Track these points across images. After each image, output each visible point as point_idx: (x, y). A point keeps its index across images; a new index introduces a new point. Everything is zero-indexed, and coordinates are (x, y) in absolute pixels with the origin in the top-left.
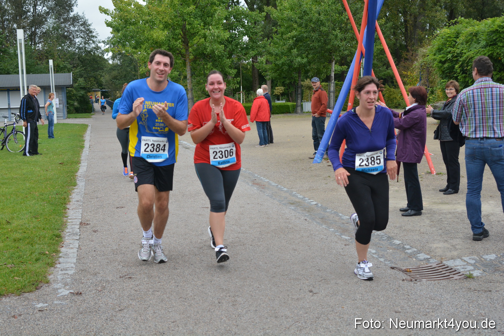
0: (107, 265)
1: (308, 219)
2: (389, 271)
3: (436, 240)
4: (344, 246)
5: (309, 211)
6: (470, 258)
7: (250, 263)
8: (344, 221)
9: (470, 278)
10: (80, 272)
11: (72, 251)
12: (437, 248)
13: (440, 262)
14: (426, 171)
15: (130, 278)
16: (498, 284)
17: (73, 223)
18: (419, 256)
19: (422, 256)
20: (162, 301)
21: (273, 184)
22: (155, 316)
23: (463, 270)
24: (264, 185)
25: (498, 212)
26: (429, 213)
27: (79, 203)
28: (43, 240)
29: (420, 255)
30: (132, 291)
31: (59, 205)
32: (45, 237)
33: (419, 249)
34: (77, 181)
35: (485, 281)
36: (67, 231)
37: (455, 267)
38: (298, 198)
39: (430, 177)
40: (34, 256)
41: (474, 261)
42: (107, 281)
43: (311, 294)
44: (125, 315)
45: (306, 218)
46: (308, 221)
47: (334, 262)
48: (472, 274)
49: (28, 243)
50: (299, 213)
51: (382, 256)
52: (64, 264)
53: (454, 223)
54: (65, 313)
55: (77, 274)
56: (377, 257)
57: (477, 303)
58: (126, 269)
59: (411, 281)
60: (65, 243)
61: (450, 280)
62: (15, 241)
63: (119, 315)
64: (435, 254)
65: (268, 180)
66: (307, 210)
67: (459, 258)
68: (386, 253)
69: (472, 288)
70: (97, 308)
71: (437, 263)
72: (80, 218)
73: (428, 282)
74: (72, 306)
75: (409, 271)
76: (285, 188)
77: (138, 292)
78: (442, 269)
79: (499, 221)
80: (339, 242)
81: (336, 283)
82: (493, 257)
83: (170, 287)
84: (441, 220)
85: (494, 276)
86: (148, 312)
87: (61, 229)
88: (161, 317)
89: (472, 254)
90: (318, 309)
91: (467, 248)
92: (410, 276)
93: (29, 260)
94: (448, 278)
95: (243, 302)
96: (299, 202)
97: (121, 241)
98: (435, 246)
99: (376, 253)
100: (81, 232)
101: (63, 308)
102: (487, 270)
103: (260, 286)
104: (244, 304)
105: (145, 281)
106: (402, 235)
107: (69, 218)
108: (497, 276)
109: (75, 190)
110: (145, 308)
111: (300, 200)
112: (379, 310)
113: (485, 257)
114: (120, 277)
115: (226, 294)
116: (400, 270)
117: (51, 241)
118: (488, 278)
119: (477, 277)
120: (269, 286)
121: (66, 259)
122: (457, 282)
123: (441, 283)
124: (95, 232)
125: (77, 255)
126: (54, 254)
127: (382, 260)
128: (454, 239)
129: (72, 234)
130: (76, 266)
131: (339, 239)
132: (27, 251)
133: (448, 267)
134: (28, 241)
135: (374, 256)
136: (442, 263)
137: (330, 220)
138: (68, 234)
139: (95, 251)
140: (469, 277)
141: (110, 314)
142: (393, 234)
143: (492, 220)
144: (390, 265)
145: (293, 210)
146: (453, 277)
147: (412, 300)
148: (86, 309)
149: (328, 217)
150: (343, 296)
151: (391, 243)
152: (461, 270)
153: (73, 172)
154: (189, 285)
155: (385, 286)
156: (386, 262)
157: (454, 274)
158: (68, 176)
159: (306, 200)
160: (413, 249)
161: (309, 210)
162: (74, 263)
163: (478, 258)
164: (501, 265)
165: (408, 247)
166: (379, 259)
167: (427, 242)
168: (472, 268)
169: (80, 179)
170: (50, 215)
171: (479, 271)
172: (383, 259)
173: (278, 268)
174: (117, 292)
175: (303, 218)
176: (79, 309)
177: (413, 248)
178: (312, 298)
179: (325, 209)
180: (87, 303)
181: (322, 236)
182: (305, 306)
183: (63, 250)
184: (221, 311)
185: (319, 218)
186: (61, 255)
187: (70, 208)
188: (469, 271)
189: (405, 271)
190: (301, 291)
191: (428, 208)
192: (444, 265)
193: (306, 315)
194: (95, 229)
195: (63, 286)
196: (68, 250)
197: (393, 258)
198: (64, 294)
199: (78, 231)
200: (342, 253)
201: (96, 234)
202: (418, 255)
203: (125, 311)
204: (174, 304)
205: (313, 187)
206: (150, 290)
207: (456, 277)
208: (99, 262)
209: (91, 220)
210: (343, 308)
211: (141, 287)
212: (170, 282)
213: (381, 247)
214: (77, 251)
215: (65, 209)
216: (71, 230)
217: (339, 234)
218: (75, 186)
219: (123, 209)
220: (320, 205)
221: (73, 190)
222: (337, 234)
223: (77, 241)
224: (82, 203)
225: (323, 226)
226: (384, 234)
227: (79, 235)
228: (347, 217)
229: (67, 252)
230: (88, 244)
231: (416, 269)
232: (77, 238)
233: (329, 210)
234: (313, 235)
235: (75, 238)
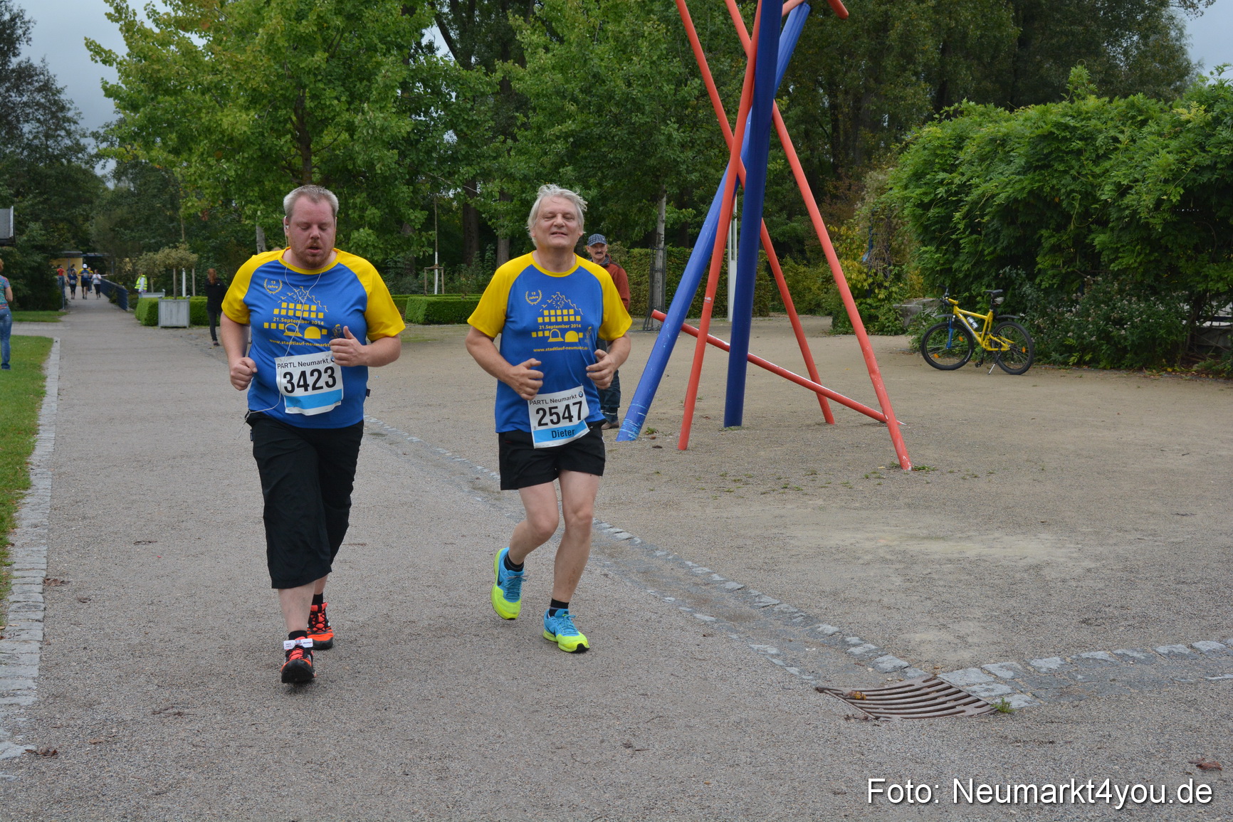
0: (119, 683)
1: (611, 574)
2: (812, 698)
3: (920, 623)
4: (702, 638)
5: (611, 556)
6: (1002, 667)
7: (476, 679)
8: (698, 579)
9: (1003, 712)
10: (51, 700)
11: (26, 647)
12: (922, 642)
13: (931, 676)
14: (888, 461)
15: (179, 714)
16: (1068, 726)
17: (26, 580)
18: (883, 662)
19: (888, 662)
20: (263, 770)
22: (246, 807)
23: (987, 694)
25: (1062, 560)
26: (900, 562)
27: (38, 530)
29: (885, 658)
30: (185, 745)
33: (882, 646)
34: (32, 478)
35: (1038, 719)
36: (12, 598)
37: (968, 688)
39: (898, 475)
41: (1011, 674)
42: (122, 722)
43: (629, 751)
44: (169, 806)
45: (606, 571)
46: (613, 579)
47: (681, 675)
48: (1008, 703)
51: (794, 662)
52: (9, 681)
53: (960, 585)
54: (17, 801)
55: (42, 706)
56: (782, 664)
57: (1024, 771)
58: (168, 692)
59: (866, 719)
60: (7, 628)
61: (957, 718)
63: (156, 805)
64: (919, 658)
66: (607, 551)
67: (974, 666)
68: (802, 654)
69: (1010, 736)
70: (97, 787)
71: (924, 678)
72: (44, 566)
73: (906, 722)
74: (32, 786)
75: (859, 696)
77: (201, 750)
78: (938, 691)
79: (1064, 581)
80: (689, 628)
81: (687, 726)
82: (1053, 662)
83: (281, 737)
84: (930, 578)
85: (1059, 707)
86: (228, 798)
88: (261, 810)
89: (1005, 655)
90: (647, 788)
91: (994, 643)
92: (861, 708)
94: (951, 712)
95: (463, 772)
97: (151, 624)
98: (918, 637)
99: (778, 655)
100: (47, 601)
101: (12, 790)
102: (1042, 692)
103: (502, 734)
104: (467, 776)
105: (216, 723)
106: (839, 612)
107: (15, 566)
108: (1064, 708)
109: (28, 500)
110: (220, 787)
112: (794, 788)
113: (1037, 663)
114: (154, 713)
115: (422, 751)
116: (838, 694)
118: (1045, 713)
119: (1021, 710)
120: (524, 733)
121: (13, 669)
122: (974, 721)
123: (937, 725)
124: (83, 601)
125: (41, 657)
127: (794, 670)
128: (962, 623)
129: (24, 607)
130: (39, 685)
131: (688, 621)
133: (951, 687)
135: (774, 660)
136: (935, 677)
137: (664, 577)
138: (14, 606)
139: (85, 648)
140: (1002, 710)
141: (133, 803)
142: (816, 611)
143: (1048, 578)
144: (814, 682)
146: (963, 711)
147: (871, 765)
148: (71, 791)
149: (659, 569)
150: (707, 756)
151: (813, 630)
152: (982, 694)
153: (19, 454)
154: (328, 732)
155: (806, 731)
156: (804, 677)
157: (965, 704)
158: (7, 464)
159: (605, 528)
160: (866, 645)
161: (613, 552)
162: (34, 678)
163: (1019, 667)
164: (1073, 683)
165: (854, 640)
166: (788, 669)
167: (899, 629)
168: (1007, 689)
169: (38, 471)
171: (1023, 695)
172: (797, 669)
173: (545, 689)
174: (148, 749)
175: (598, 571)
176: (51, 791)
177: (866, 642)
178: (632, 761)
179: (650, 551)
180: (71, 776)
181: (648, 615)
182: (617, 780)
184: (410, 793)
185: (638, 572)
187: (16, 544)
188: (1001, 696)
189: (851, 698)
190: (604, 744)
191: (897, 548)
192: (942, 683)
193: (619, 802)
194: (81, 594)
195: (9, 734)
196: (16, 645)
197: (820, 667)
198: (13, 755)
199: (40, 598)
200: (698, 655)
201: (85, 606)
202: (880, 659)
203: (171, 794)
204: (294, 778)
205: (620, 499)
206: (231, 743)
207: (970, 710)
208: (97, 676)
209: (71, 572)
210: (708, 784)
211: (207, 735)
212: (280, 723)
213: (791, 641)
214: (40, 648)
215: (4, 545)
216: (21, 595)
217: (688, 610)
218: (27, 488)
219: (151, 546)
220: (639, 541)
221: (23, 498)
222: (684, 609)
223: (40, 624)
224: (46, 531)
225: (649, 591)
226: (796, 610)
227: (42, 609)
228: (704, 569)
229: (14, 652)
230: (66, 631)
231: (876, 693)
232: (37, 618)
233: (661, 553)
234: (626, 611)
235: (33, 616)
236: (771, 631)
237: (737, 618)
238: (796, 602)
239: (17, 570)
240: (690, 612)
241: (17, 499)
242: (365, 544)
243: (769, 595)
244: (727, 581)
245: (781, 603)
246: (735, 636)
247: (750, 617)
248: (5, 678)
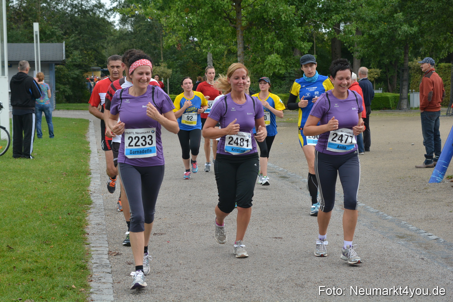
1: (426, 258)
5: (426, 248)
11: (105, 286)
17: (99, 252)
21: (372, 210)
27: (101, 227)
28: (64, 271)
31: (75, 228)
32: (67, 268)
34: (92, 198)
36: (93, 261)
38: (409, 229)
40: (58, 290)
45: (423, 257)
46: (427, 261)
49: (45, 275)
50: (412, 249)
60: (93, 276)
62: (26, 272)
65: (364, 205)
66: (423, 246)
72: (107, 245)
76: (389, 215)
87: (84, 259)
93: (53, 295)
96: (411, 236)
97: (168, 277)
100: (111, 264)
107: (92, 245)
109: (92, 210)
111: (413, 233)
117: (76, 273)
121: (101, 296)
124: (130, 264)
125: (113, 291)
126: (83, 289)
129: (100, 266)
132: (46, 284)
134: (45, 271)
145: (403, 245)
153: (83, 185)
158: (78, 191)
159: (421, 233)
161: (427, 246)
169: (94, 195)
170: (66, 241)
175: (418, 256)
179: (449, 246)
181: (448, 281)
183: (92, 284)
185: (442, 258)
186: (91, 290)
187: (90, 234)
194: (129, 260)
196: (100, 285)
199: (108, 262)
205: (431, 216)
214: (113, 287)
215: (84, 234)
216: (98, 260)
218: (90, 204)
219: (162, 236)
220: (443, 240)
221: (89, 209)
223: (110, 274)
224: (105, 227)
225: (449, 268)
227: (110, 267)
229: (99, 288)
230: (124, 279)
232: (108, 271)
234: (435, 278)
235: (106, 270)
239: (93, 247)
241: (87, 209)
242: (282, 238)
248: (97, 300)
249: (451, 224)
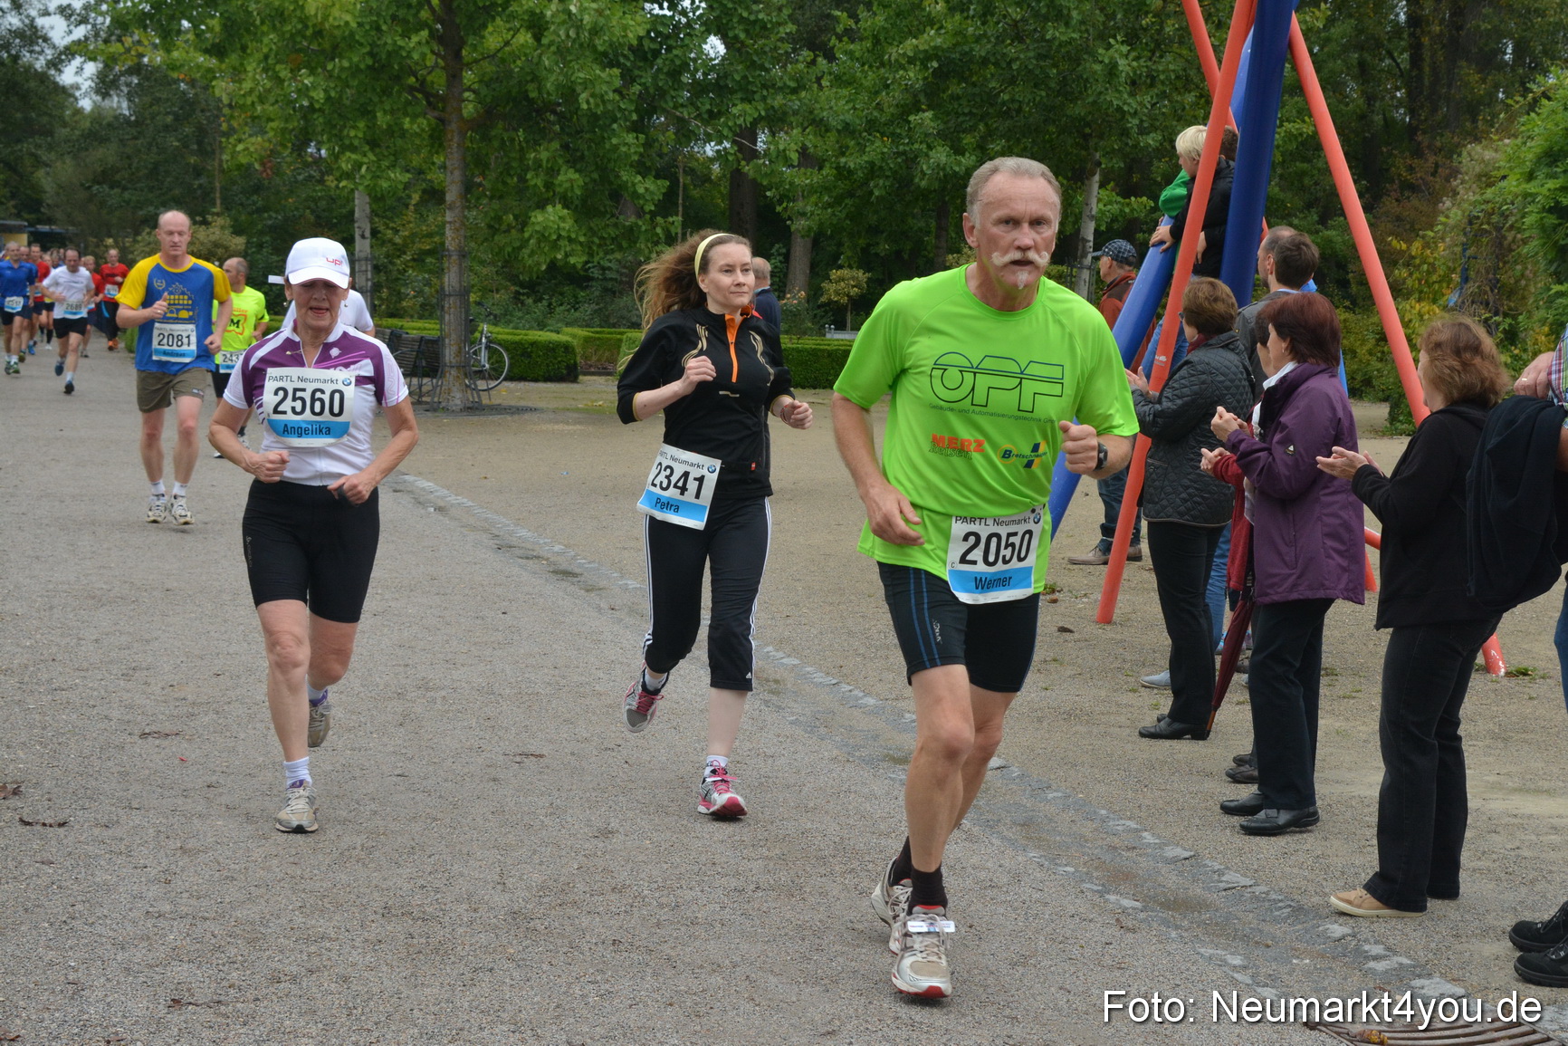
2: (1297, 1038)
4: (1116, 934)
8: (1116, 840)
18: (1423, 988)
19: (1432, 986)
21: (819, 677)
24: (776, 681)
29: (1426, 982)
33: (1423, 961)
46: (969, 832)
51: (1272, 980)
56: (1250, 982)
64: (1485, 983)
65: (796, 662)
68: (1285, 968)
75: (1375, 1039)
76: (870, 694)
80: (1095, 916)
84: (1517, 856)
98: (1485, 949)
99: (1245, 967)
116: (1341, 1034)
131: (1094, 906)
133: (1534, 1032)
135: (1236, 975)
137: (1060, 834)
142: (1316, 899)
149: (1050, 820)
151: (1307, 931)
160: (1396, 959)
165: (1377, 950)
167: (1457, 936)
172: (1274, 991)
177: (1395, 953)
179: (1039, 789)
181: (1027, 892)
185: (1014, 823)
200: (1107, 960)
202: (1417, 983)
213: (1268, 946)
217: (1095, 888)
220: (1015, 771)
222: (1088, 886)
225: (1031, 855)
226: (1280, 898)
228: (1129, 823)
231: (1406, 1035)
233: (1055, 794)
236: (1236, 930)
237: (1178, 905)
238: (1283, 885)
240: (1098, 891)
243: (1235, 872)
244: (1166, 845)
245: (1256, 884)
246: (1174, 934)
247: (1202, 905)
249: (1045, 724)
